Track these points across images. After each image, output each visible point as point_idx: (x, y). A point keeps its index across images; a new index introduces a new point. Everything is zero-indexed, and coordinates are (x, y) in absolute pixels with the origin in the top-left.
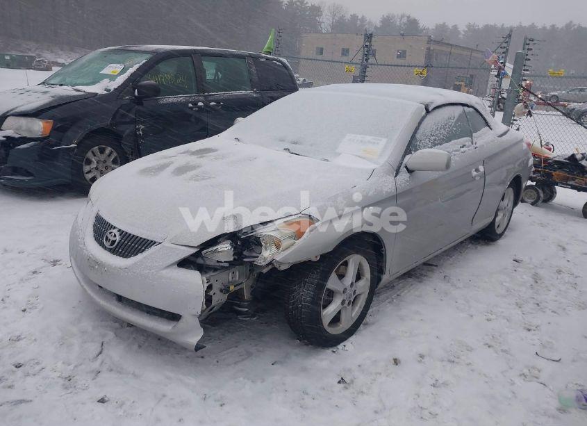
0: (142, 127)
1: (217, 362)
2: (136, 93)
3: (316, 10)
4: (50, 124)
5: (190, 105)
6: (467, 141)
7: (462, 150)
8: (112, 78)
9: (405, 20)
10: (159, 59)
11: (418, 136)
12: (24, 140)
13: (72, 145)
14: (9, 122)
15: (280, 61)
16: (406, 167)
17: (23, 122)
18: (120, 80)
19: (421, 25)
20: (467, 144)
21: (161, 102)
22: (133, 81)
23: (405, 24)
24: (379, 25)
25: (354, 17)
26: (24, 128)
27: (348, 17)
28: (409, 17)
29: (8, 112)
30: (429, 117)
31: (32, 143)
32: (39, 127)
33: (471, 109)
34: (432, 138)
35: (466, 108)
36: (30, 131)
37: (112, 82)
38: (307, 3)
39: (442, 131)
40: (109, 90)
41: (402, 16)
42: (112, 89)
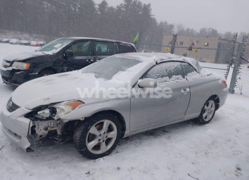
0: (66, 68)
1: (42, 159)
2: (64, 55)
3: (172, 26)
4: (29, 65)
5: (87, 60)
6: (180, 77)
7: (176, 80)
8: (56, 48)
9: (211, 30)
10: (75, 42)
11: (149, 73)
12: (19, 70)
13: (37, 73)
14: (15, 64)
15: (130, 45)
16: (138, 85)
17: (20, 64)
18: (59, 50)
19: (218, 33)
20: (180, 78)
21: (75, 59)
22: (64, 50)
23: (211, 32)
24: (199, 32)
25: (188, 29)
26: (20, 66)
27: (185, 29)
28: (212, 29)
29: (15, 60)
30: (157, 66)
31: (21, 72)
32: (25, 66)
33: (186, 64)
34: (158, 74)
35: (183, 63)
36: (22, 67)
37: (56, 50)
38: (168, 23)
39: (165, 72)
40: (54, 53)
41: (210, 29)
42: (55, 53)
